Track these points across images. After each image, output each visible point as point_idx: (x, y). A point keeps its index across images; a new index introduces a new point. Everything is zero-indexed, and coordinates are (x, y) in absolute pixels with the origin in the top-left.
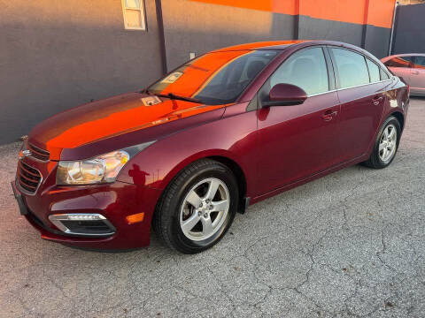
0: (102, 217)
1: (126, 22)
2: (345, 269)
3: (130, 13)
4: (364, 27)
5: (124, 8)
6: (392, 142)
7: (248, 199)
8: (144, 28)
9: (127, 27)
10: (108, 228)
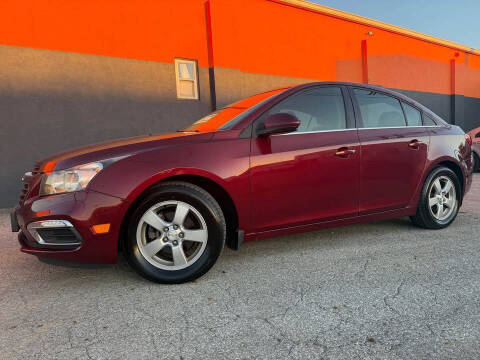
0: (69, 224)
1: (179, 92)
2: (335, 308)
3: (183, 84)
4: (452, 97)
5: (178, 78)
6: (450, 198)
7: (240, 233)
8: (196, 97)
9: (179, 96)
10: (75, 237)
